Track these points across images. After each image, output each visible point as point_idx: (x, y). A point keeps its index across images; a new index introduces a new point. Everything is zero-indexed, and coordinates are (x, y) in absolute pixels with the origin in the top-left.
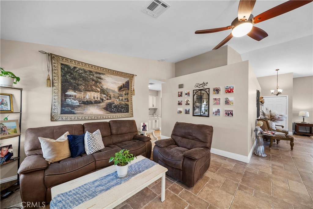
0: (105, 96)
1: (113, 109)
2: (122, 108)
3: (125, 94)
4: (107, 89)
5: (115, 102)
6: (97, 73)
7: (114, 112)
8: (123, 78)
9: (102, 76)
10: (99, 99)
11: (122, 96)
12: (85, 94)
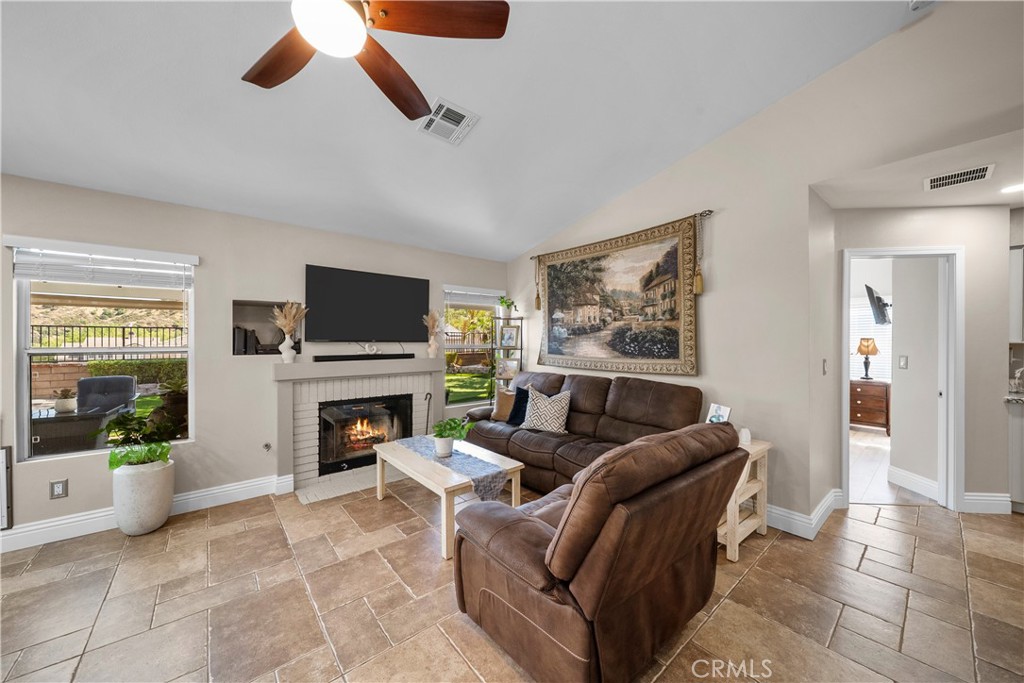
0: (610, 311)
1: (629, 344)
2: (654, 341)
3: (664, 297)
4: (614, 291)
5: (633, 326)
6: (594, 259)
7: (632, 355)
8: (655, 247)
9: (603, 263)
10: (598, 321)
11: (653, 306)
12: (576, 313)
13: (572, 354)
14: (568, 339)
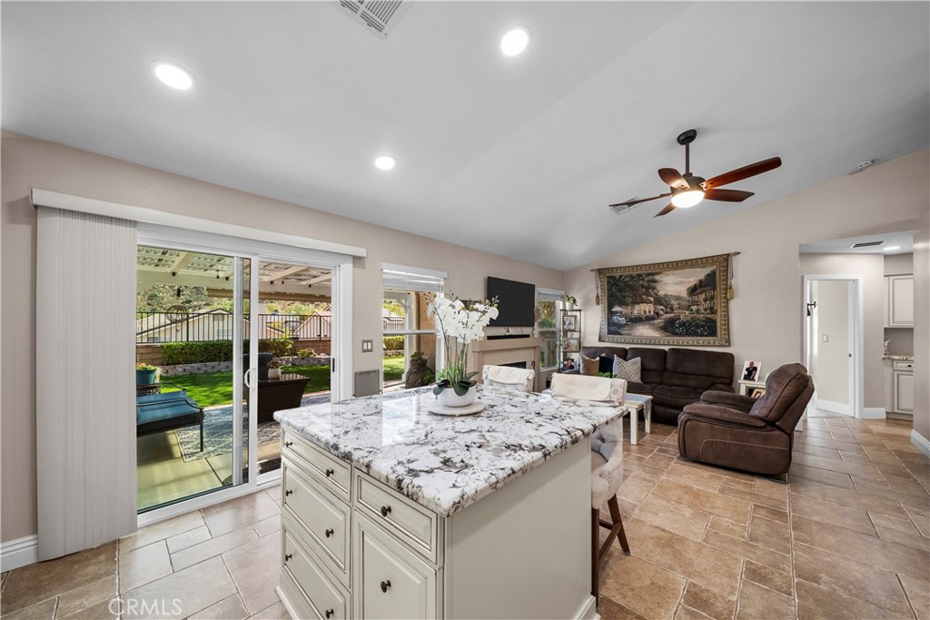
0: (662, 307)
1: (678, 328)
2: (698, 326)
3: (705, 300)
4: (666, 295)
5: (682, 317)
6: (648, 275)
7: (681, 335)
8: (699, 270)
9: (657, 277)
10: (652, 313)
11: (697, 305)
12: (633, 308)
13: (630, 335)
14: (626, 325)
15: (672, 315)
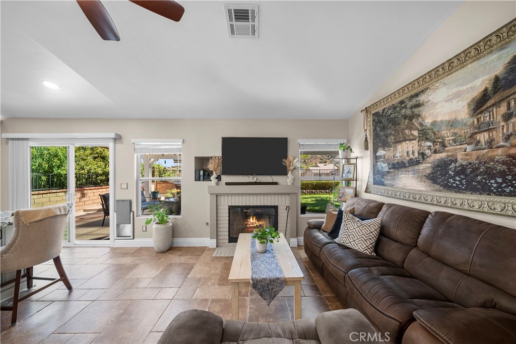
0: (429, 144)
1: (453, 177)
3: (508, 117)
4: (434, 123)
5: (459, 157)
6: (412, 97)
7: (458, 189)
9: (422, 98)
10: (416, 155)
12: (395, 149)
13: (392, 186)
14: (389, 172)
15: (443, 155)
